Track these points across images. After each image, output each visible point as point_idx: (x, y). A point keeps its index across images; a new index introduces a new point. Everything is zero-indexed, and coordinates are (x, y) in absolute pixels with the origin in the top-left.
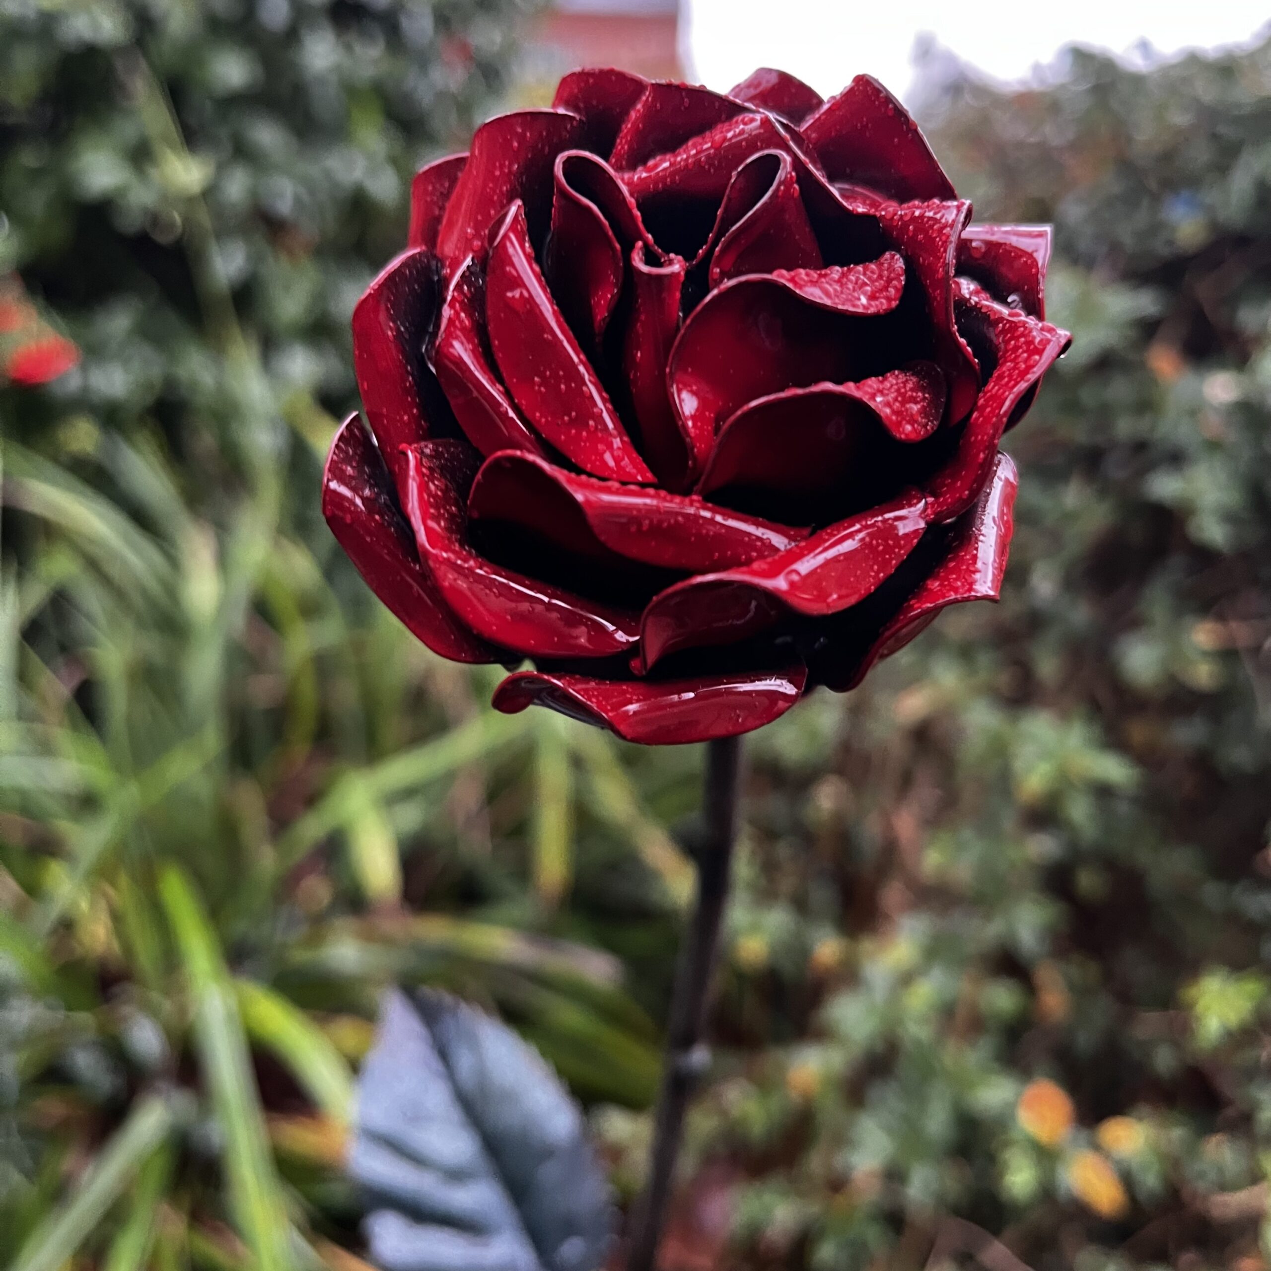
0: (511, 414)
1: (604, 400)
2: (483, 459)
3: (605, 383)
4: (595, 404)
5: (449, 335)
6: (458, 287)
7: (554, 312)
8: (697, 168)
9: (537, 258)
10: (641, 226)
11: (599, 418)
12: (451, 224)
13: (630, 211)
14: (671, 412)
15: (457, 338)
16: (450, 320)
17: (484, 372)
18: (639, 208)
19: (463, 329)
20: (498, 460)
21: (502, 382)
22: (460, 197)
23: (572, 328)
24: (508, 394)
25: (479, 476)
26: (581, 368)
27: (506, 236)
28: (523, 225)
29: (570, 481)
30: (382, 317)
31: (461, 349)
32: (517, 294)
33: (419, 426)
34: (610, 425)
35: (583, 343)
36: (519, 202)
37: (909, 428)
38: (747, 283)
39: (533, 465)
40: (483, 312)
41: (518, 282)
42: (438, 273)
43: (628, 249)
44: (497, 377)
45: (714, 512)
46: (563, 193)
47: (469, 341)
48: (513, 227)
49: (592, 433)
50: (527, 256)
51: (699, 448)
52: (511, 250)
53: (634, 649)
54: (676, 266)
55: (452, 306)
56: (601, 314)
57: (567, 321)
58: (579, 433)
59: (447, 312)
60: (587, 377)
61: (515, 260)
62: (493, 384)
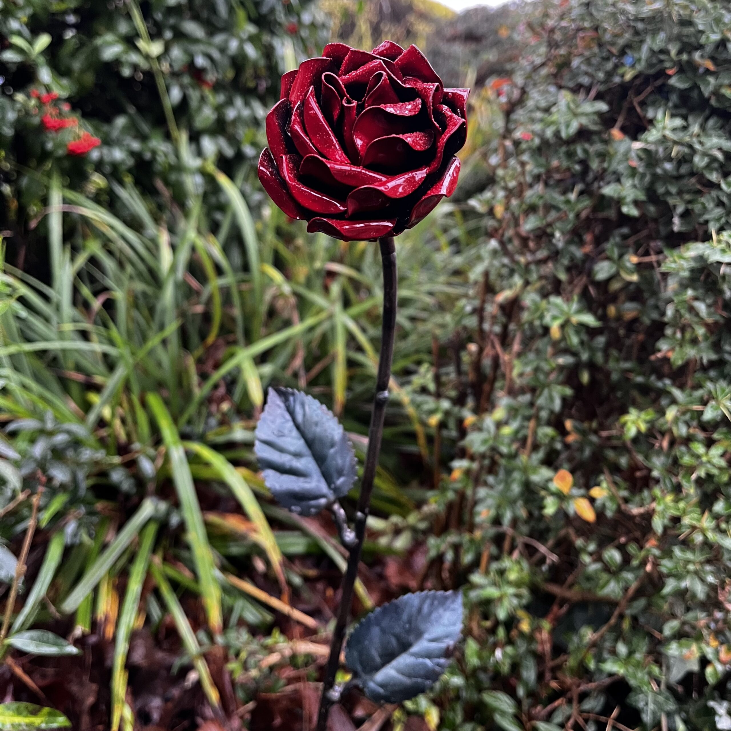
0: (311, 145)
1: (336, 141)
2: (303, 158)
3: (336, 136)
4: (333, 142)
5: (294, 124)
6: (296, 110)
7: (323, 117)
8: (362, 75)
9: (318, 102)
10: (346, 93)
11: (335, 146)
12: (293, 91)
13: (342, 89)
14: (354, 144)
15: (296, 124)
16: (294, 120)
17: (303, 133)
18: (345, 88)
19: (298, 122)
20: (308, 157)
21: (308, 137)
22: (296, 83)
23: (327, 121)
24: (310, 140)
25: (302, 162)
26: (330, 132)
27: (309, 96)
28: (314, 93)
29: (327, 162)
30: (274, 118)
31: (297, 128)
32: (312, 112)
33: (285, 151)
34: (338, 147)
35: (330, 125)
36: (312, 87)
37: (418, 147)
38: (373, 108)
39: (317, 157)
40: (303, 117)
41: (312, 109)
42: (290, 106)
43: (342, 99)
44: (307, 135)
45: (366, 171)
46: (325, 85)
47: (299, 125)
48: (311, 94)
49: (333, 150)
50: (315, 102)
51: (362, 153)
52: (310, 100)
53: (345, 212)
54: (354, 104)
55: (294, 115)
56: (336, 117)
57: (326, 119)
58: (329, 150)
59: (293, 117)
60: (331, 135)
61: (311, 103)
62: (306, 137)
